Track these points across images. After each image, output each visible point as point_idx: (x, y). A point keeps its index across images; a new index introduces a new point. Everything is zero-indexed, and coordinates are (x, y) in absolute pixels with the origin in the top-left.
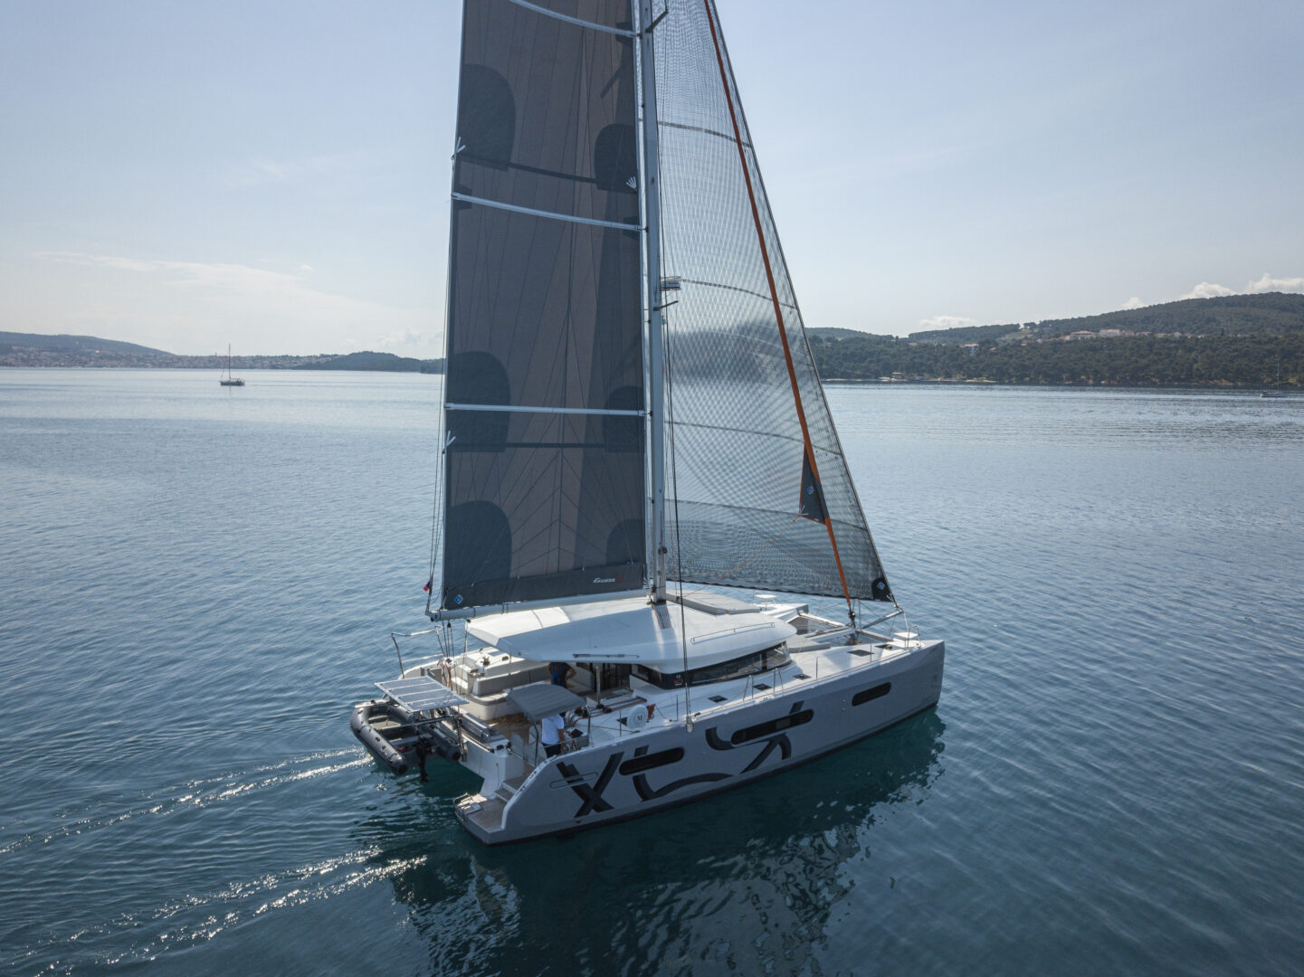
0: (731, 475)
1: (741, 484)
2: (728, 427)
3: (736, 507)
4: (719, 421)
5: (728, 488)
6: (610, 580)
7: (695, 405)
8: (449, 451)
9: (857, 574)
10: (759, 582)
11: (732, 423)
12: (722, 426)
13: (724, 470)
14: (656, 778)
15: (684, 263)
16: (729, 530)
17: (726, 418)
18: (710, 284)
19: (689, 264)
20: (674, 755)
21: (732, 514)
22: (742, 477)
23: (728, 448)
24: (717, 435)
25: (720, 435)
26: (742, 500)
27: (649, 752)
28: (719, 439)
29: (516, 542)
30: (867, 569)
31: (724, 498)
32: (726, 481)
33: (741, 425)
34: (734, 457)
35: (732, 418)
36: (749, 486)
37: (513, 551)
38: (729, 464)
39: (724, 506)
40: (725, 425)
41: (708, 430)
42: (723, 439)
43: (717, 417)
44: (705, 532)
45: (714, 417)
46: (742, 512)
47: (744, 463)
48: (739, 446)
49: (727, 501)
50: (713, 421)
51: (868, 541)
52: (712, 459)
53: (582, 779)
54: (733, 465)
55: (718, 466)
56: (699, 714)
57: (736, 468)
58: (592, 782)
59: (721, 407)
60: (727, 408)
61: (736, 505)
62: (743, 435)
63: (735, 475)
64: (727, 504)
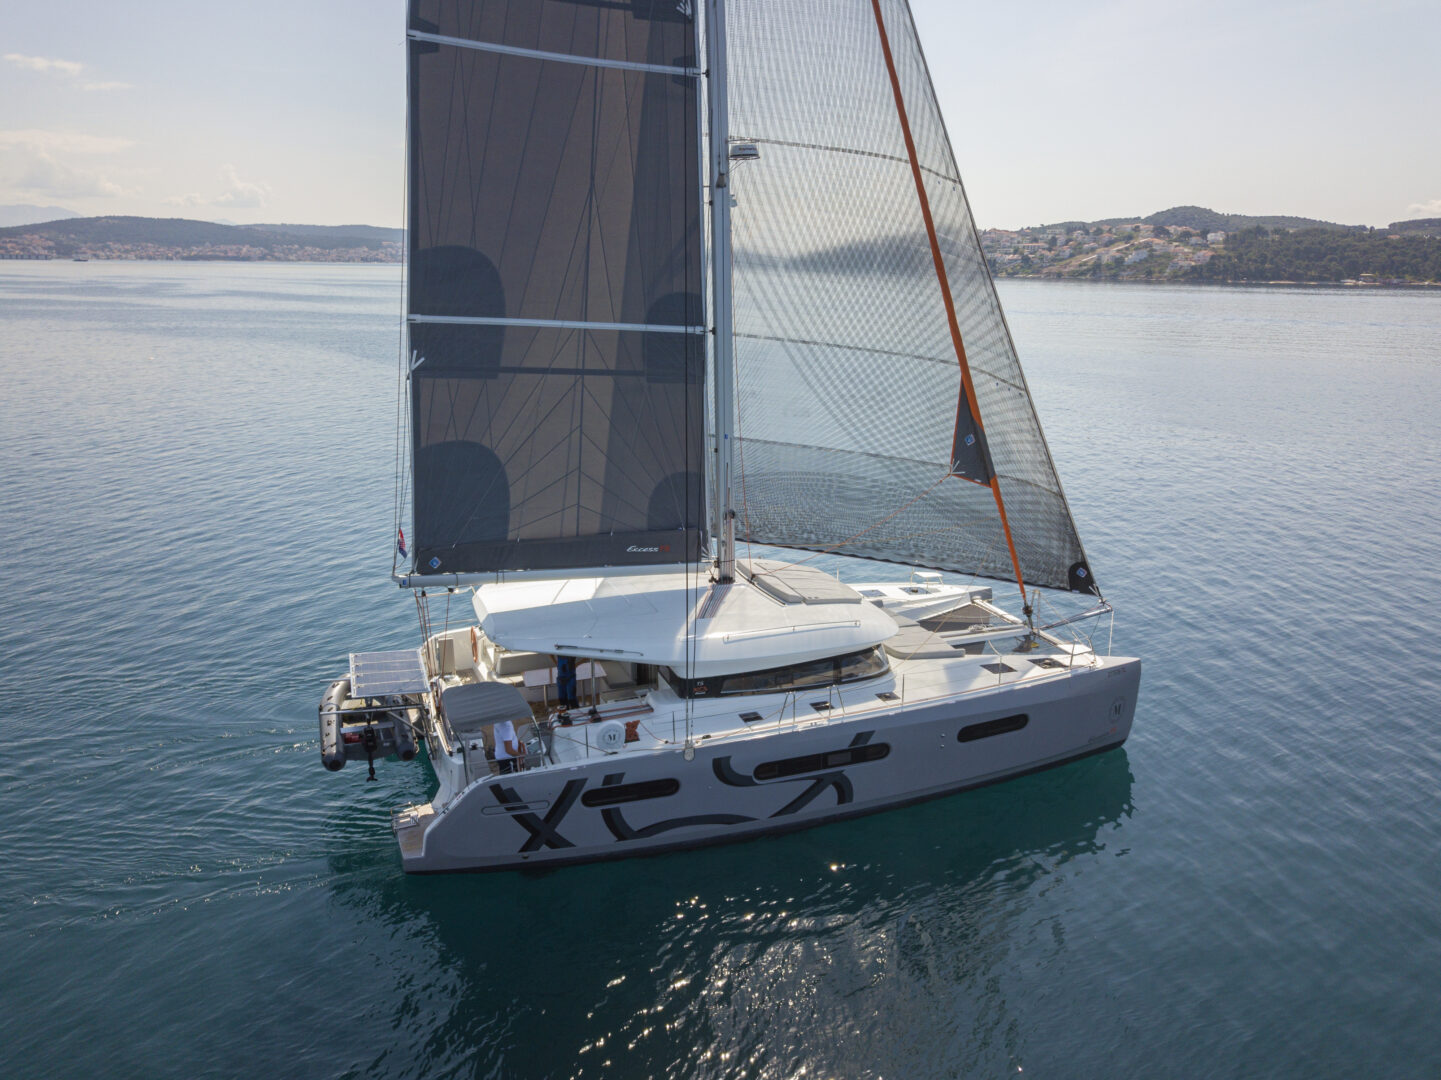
0: (880, 413)
1: (894, 426)
2: (878, 348)
3: (885, 457)
4: (865, 340)
5: (875, 431)
6: (651, 550)
7: (831, 318)
8: (416, 377)
9: (1050, 555)
10: (912, 556)
11: (883, 343)
12: (869, 347)
13: (870, 407)
14: (635, 814)
15: (812, 123)
16: (874, 487)
17: (875, 335)
18: (850, 151)
19: (819, 123)
20: (666, 787)
21: (879, 465)
22: (896, 417)
23: (877, 377)
24: (862, 359)
25: (866, 360)
26: (895, 448)
27: (626, 781)
28: (865, 365)
29: (515, 496)
30: (1063, 548)
31: (869, 444)
32: (872, 421)
33: (895, 346)
34: (885, 390)
35: (883, 337)
36: (905, 429)
37: (511, 507)
38: (878, 398)
39: (872, 455)
40: (874, 346)
41: (849, 353)
42: (870, 366)
43: (862, 334)
44: (839, 488)
45: (858, 334)
46: (895, 464)
47: (899, 398)
48: (892, 375)
49: (874, 448)
50: (857, 340)
51: (1064, 511)
52: (854, 392)
53: (526, 807)
54: (883, 400)
55: (861, 402)
56: (708, 737)
57: (887, 405)
58: (542, 812)
59: (868, 321)
60: (876, 322)
61: (885, 454)
62: (898, 361)
63: (885, 414)
64: (873, 452)
